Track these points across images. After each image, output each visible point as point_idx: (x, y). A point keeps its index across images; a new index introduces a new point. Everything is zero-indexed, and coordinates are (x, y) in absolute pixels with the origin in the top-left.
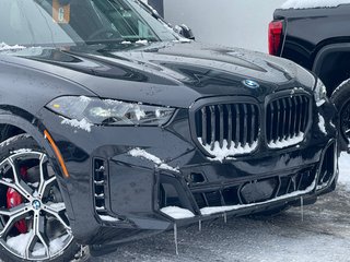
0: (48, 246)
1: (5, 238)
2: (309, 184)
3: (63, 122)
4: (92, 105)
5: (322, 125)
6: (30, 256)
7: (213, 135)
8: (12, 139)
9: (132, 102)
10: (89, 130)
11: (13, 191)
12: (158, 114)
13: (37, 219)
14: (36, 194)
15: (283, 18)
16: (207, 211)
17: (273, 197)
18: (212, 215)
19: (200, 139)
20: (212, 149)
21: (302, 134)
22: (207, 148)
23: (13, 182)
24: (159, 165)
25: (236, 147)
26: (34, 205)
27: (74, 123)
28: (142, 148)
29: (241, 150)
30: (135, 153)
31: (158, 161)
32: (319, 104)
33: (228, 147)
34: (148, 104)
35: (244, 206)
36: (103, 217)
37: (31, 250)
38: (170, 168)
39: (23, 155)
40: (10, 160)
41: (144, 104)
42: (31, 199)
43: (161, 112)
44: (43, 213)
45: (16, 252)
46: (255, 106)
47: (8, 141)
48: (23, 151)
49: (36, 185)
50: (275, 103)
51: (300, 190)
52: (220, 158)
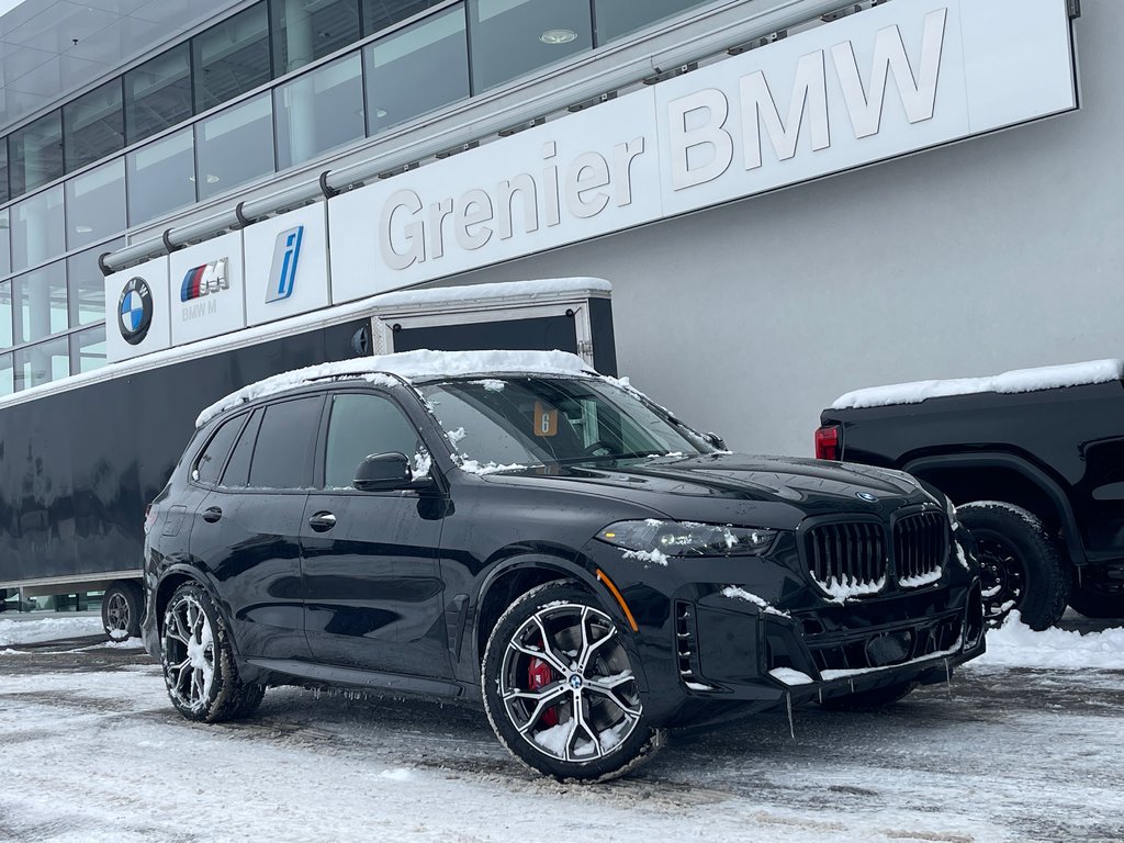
0: (599, 739)
1: (531, 732)
2: (954, 642)
3: (626, 556)
4: (662, 531)
5: (961, 555)
6: (572, 755)
7: (829, 567)
8: (538, 588)
9: (718, 524)
10: (665, 563)
11: (539, 663)
12: (755, 539)
13: (578, 702)
14: (574, 666)
15: (838, 423)
16: (828, 675)
17: (909, 659)
18: (834, 680)
19: (812, 573)
20: (828, 587)
21: (939, 569)
22: (823, 585)
23: (542, 650)
24: (764, 608)
25: (858, 584)
26: (573, 682)
27: (642, 555)
28: (738, 586)
29: (865, 589)
30: (729, 592)
31: (762, 603)
32: (955, 526)
33: (849, 584)
34: (740, 526)
35: (873, 669)
36: (691, 685)
37: (572, 747)
38: (778, 612)
39: (553, 612)
40: (536, 618)
41: (735, 526)
42: (567, 674)
43: (759, 537)
44: (586, 693)
45: (551, 752)
46: (879, 526)
47: (532, 591)
48: (556, 605)
49: (573, 653)
50: (903, 522)
51: (943, 650)
52: (840, 600)
